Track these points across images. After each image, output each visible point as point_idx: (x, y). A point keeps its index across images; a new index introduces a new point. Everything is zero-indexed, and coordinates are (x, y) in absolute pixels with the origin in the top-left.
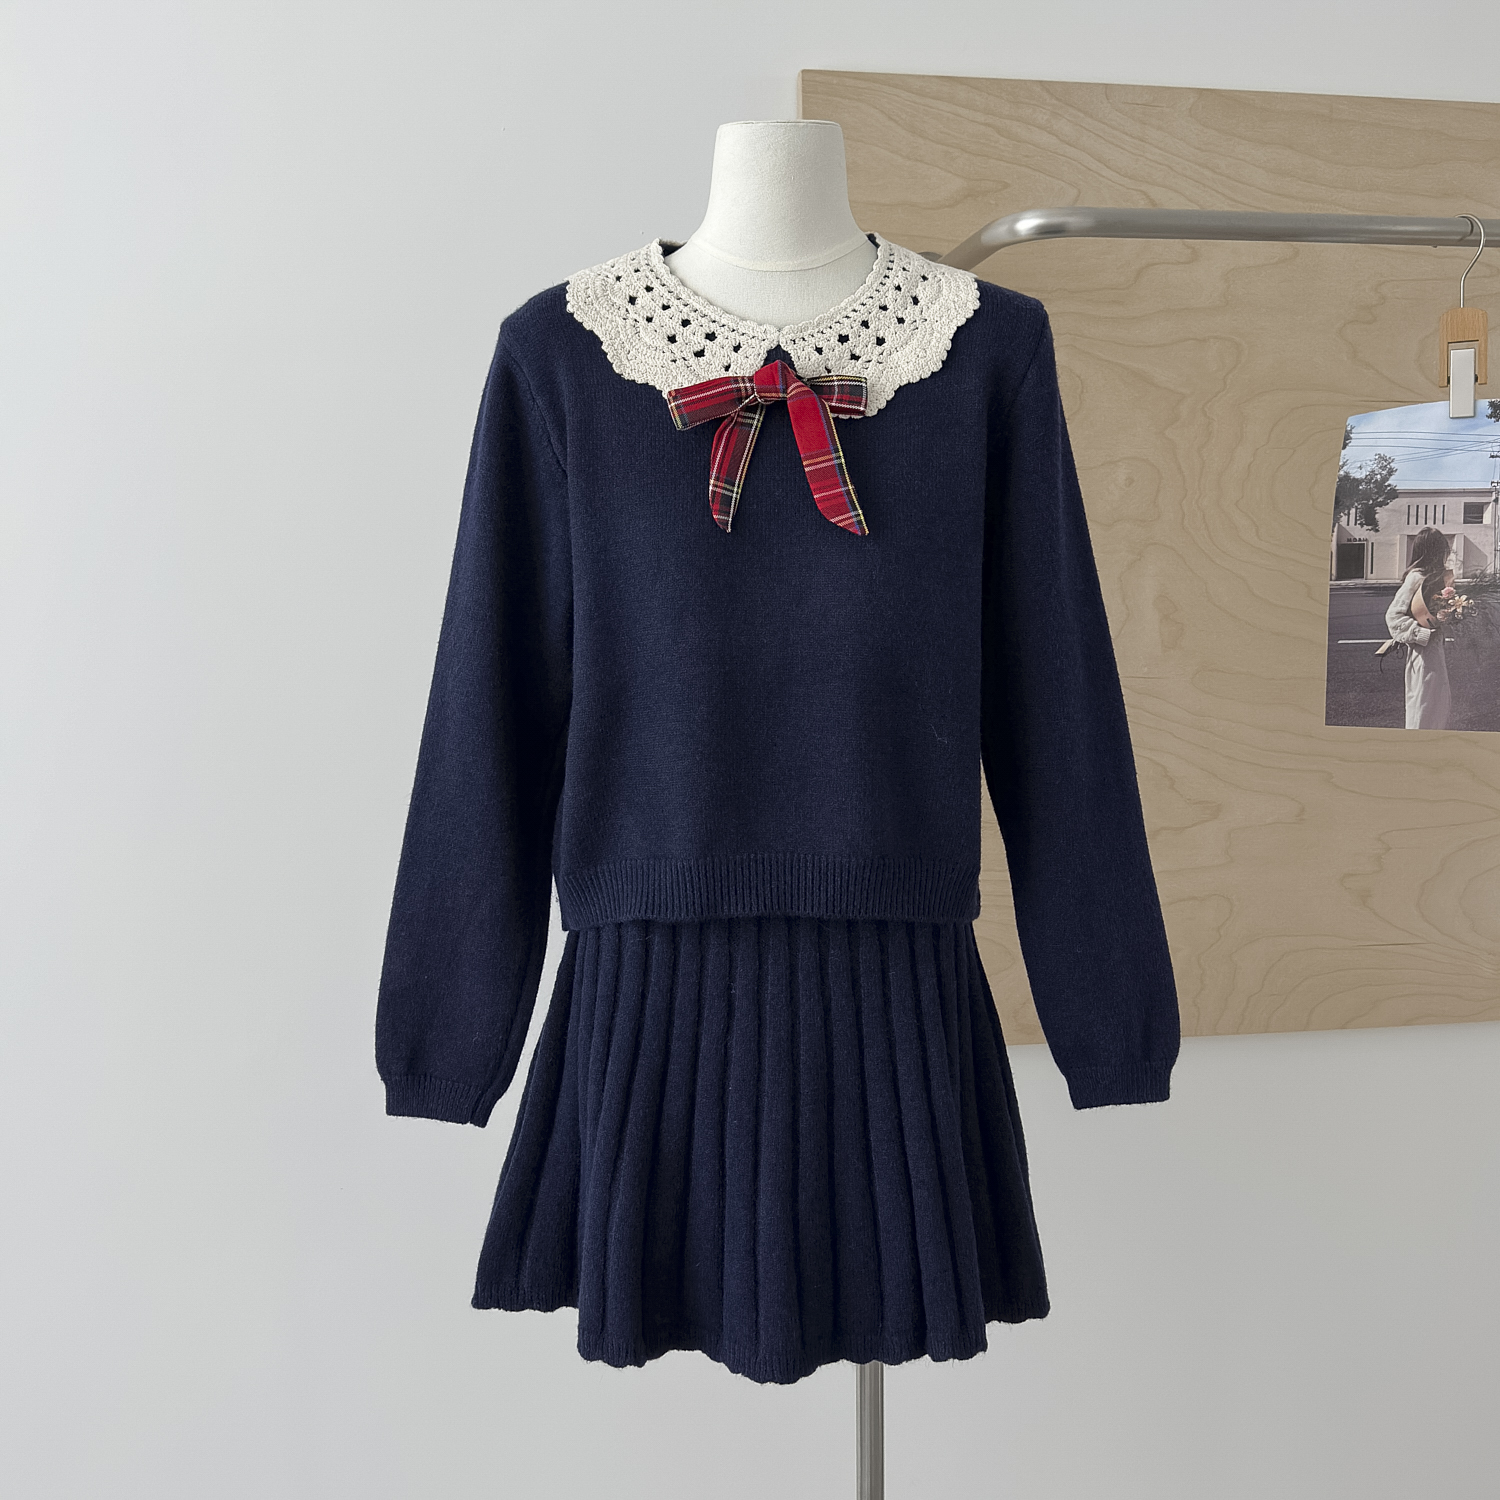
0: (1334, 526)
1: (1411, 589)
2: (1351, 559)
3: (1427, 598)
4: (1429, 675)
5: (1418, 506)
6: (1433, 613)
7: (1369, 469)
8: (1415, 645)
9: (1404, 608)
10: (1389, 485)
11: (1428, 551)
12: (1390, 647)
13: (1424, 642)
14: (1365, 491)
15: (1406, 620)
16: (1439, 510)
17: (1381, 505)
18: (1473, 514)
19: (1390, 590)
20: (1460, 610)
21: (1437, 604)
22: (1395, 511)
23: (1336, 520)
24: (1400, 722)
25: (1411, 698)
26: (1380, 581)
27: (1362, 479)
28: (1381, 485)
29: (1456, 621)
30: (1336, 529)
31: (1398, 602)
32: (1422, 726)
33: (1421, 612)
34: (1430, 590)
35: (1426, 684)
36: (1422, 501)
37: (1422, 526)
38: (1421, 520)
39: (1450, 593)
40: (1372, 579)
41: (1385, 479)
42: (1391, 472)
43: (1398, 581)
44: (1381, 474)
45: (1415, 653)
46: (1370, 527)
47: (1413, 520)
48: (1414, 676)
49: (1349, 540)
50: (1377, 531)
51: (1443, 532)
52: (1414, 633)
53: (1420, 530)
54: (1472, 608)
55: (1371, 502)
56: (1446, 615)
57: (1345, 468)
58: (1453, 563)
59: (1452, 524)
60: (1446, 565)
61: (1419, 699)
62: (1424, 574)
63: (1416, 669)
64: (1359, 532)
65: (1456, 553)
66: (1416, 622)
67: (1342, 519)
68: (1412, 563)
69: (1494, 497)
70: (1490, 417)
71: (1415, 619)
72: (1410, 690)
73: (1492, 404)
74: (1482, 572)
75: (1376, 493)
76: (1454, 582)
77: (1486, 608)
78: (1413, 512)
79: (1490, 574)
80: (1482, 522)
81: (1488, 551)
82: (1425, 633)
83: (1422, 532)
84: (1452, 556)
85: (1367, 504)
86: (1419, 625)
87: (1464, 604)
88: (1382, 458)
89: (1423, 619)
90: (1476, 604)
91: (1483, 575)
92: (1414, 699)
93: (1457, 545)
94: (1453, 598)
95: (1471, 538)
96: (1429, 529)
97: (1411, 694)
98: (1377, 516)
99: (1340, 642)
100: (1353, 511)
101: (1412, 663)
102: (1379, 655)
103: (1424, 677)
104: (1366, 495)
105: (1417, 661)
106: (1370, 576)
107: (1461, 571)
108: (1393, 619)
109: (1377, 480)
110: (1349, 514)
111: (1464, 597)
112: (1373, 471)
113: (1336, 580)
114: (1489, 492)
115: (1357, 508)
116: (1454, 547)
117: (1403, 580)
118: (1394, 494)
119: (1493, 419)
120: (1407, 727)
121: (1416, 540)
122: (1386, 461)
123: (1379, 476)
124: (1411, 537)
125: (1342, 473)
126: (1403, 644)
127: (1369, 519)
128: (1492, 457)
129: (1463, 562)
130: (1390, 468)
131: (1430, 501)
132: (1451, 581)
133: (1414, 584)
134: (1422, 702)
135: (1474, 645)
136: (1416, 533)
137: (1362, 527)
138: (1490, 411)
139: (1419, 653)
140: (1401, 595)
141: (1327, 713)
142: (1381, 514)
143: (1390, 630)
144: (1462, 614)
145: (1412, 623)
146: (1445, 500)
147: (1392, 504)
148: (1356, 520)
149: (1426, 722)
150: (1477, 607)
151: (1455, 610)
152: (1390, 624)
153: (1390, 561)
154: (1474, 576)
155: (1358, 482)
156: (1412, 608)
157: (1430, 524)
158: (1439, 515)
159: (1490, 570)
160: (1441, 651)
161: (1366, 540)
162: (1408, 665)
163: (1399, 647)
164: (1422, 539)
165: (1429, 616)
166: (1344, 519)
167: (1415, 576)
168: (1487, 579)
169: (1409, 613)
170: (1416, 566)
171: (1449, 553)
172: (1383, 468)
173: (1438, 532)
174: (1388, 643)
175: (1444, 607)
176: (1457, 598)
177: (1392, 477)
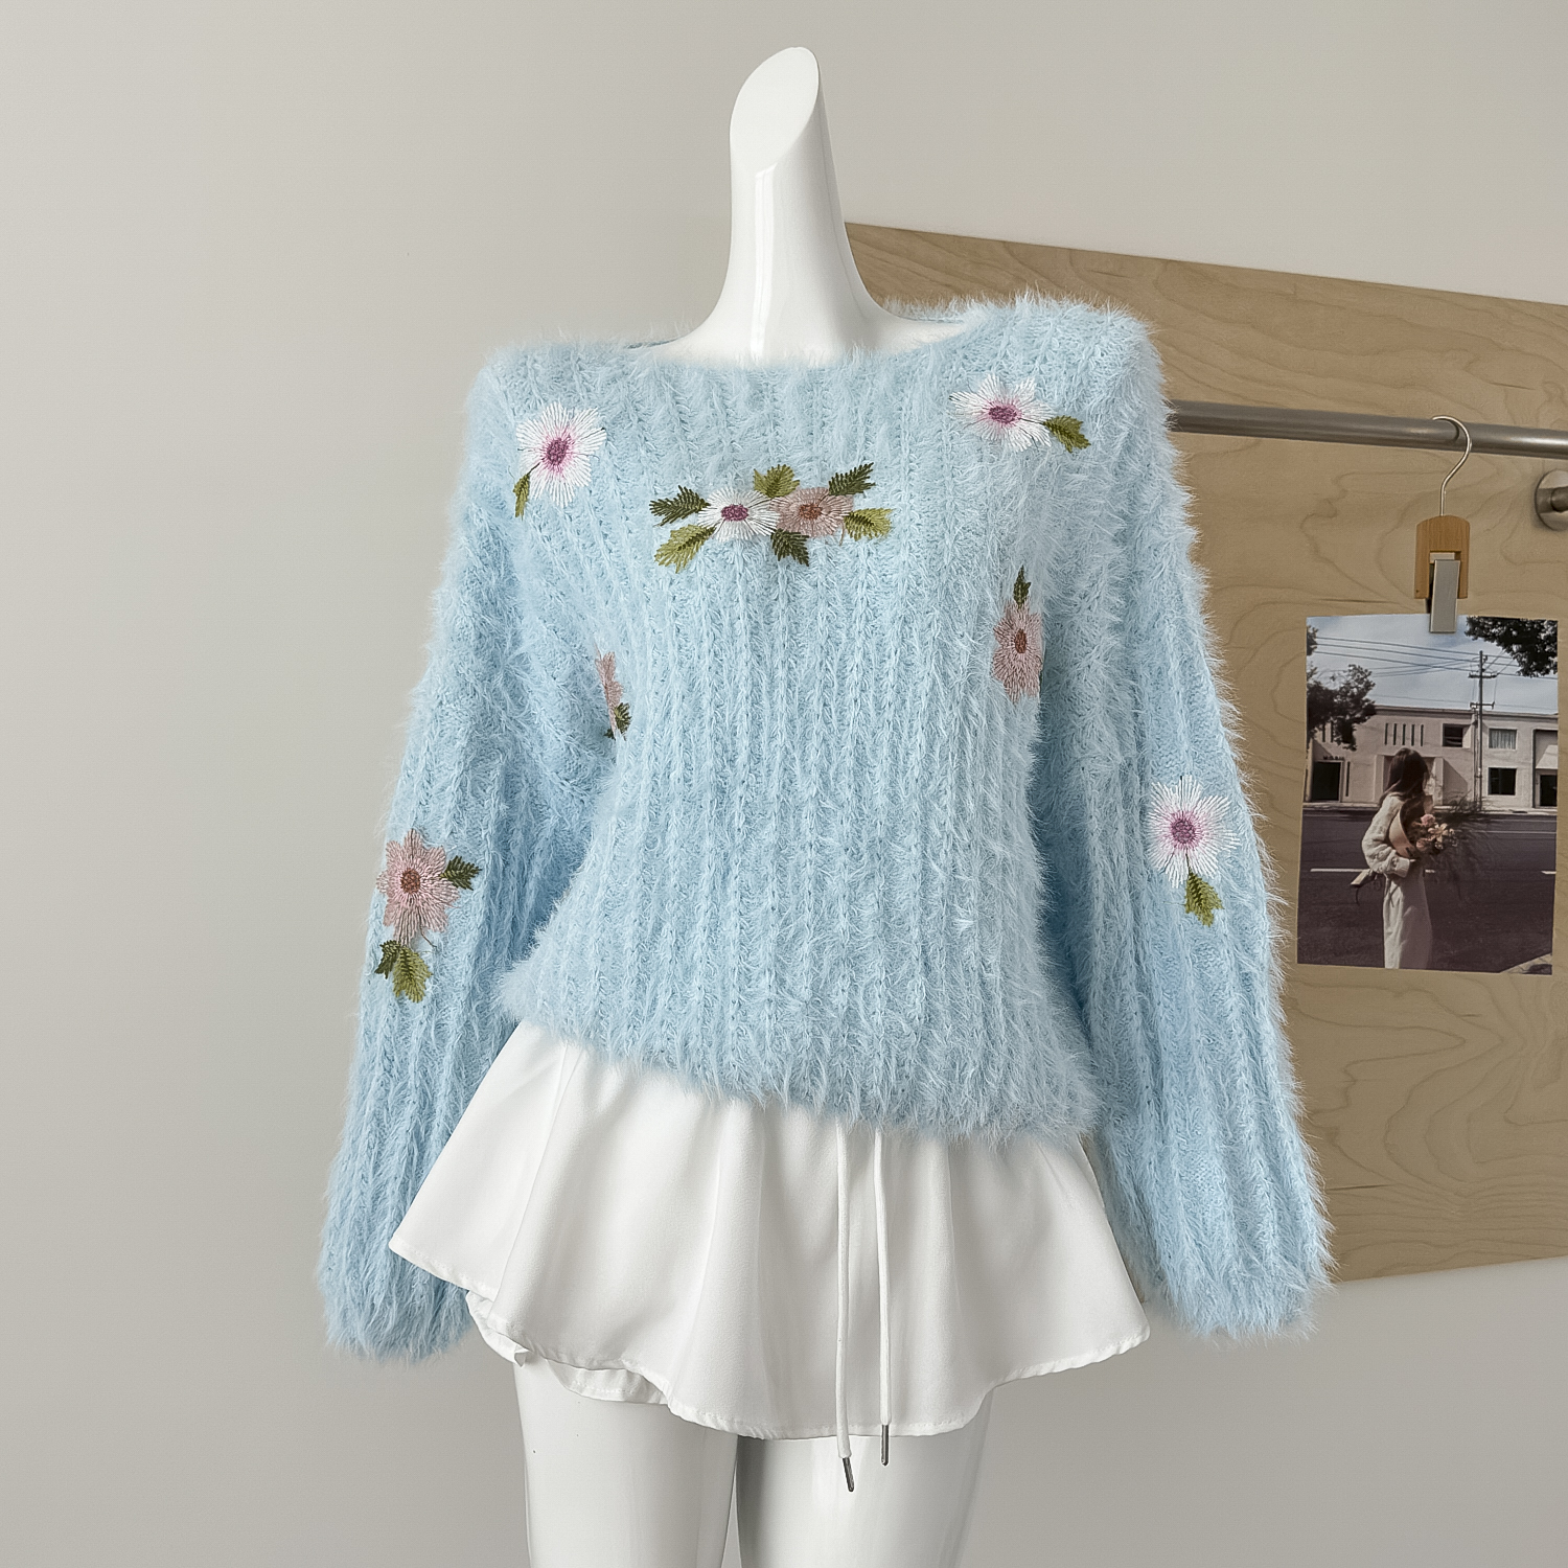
0: (1308, 742)
1: (1389, 815)
2: (1327, 779)
3: (1406, 824)
4: (1409, 910)
5: (1396, 725)
6: (1413, 842)
7: (1343, 680)
8: (1394, 876)
9: (1382, 835)
10: (1367, 700)
11: (1408, 774)
12: (1367, 879)
13: (1400, 871)
14: (1342, 703)
15: (1383, 849)
16: (1418, 730)
17: (1359, 721)
18: (1453, 736)
19: (1369, 815)
20: (1440, 840)
21: (1416, 832)
22: (1372, 728)
23: (1311, 735)
24: (1378, 960)
25: (1390, 933)
26: (1358, 805)
27: (1335, 691)
28: (1357, 699)
29: (1436, 851)
30: (1311, 745)
31: (1375, 828)
32: (1401, 967)
33: (1399, 840)
34: (1410, 816)
35: (1406, 920)
36: (1400, 720)
37: (1400, 747)
38: (1399, 740)
39: (1430, 820)
40: (1348, 801)
41: (1362, 693)
42: (1368, 686)
43: (1375, 806)
44: (1357, 687)
45: (1393, 885)
46: (1347, 745)
47: (1390, 739)
48: (1393, 910)
49: (1326, 758)
50: (1354, 749)
51: (1423, 755)
52: (1392, 863)
53: (1397, 751)
54: (1452, 838)
55: (1348, 717)
56: (1426, 844)
57: (1314, 676)
58: (1432, 788)
59: (1430, 746)
60: (1425, 790)
61: (1398, 936)
62: (1402, 798)
63: (1395, 903)
64: (1336, 750)
65: (1435, 778)
66: (1394, 851)
67: (1316, 734)
68: (1390, 786)
69: (1473, 720)
70: (1469, 633)
71: (1394, 848)
72: (1389, 925)
73: (1470, 621)
74: (1463, 799)
75: (1354, 708)
76: (1433, 809)
77: (1465, 838)
78: (1391, 731)
79: (1470, 803)
80: (1461, 746)
81: (1468, 776)
82: (1404, 863)
83: (1400, 753)
84: (1432, 781)
85: (1343, 720)
86: (1397, 854)
87: (1445, 833)
88: (1358, 670)
89: (1402, 848)
90: (1457, 833)
91: (1463, 802)
92: (1392, 936)
93: (1436, 769)
94: (1433, 826)
95: (1450, 762)
96: (1406, 751)
97: (1389, 930)
98: (1354, 733)
99: (1313, 870)
100: (1328, 726)
101: (1390, 899)
102: (1356, 886)
103: (1404, 910)
104: (1342, 710)
105: (1398, 895)
106: (1345, 798)
107: (1441, 798)
108: (1370, 846)
109: (1353, 694)
110: (1324, 729)
111: (1444, 826)
112: (1348, 684)
113: (1311, 801)
114: (1467, 715)
115: (1332, 723)
116: (1434, 771)
117: (1380, 805)
118: (1371, 711)
119: (1472, 637)
120: (1387, 966)
121: (1394, 762)
122: (1362, 673)
123: (1355, 690)
124: (1388, 759)
125: (1311, 682)
126: (1381, 875)
127: (1345, 734)
128: (1471, 676)
129: (1443, 788)
130: (1368, 682)
131: (1410, 720)
132: (1430, 807)
133: (1392, 809)
134: (1402, 938)
135: (1455, 878)
136: (1394, 753)
137: (1339, 744)
138: (1468, 628)
139: (1398, 885)
140: (1379, 820)
141: (1299, 949)
142: (1359, 732)
143: (1367, 858)
144: (1443, 844)
145: (1390, 852)
146: (1424, 720)
147: (1372, 721)
148: (1332, 737)
149: (1406, 962)
150: (1458, 837)
151: (1435, 840)
152: (1367, 852)
153: (1366, 784)
154: (1454, 804)
155: (1333, 694)
156: (1391, 836)
157: (1408, 745)
158: (1418, 736)
159: (1470, 798)
160: (1422, 883)
161: (1343, 759)
162: (1387, 898)
163: (1376, 879)
164: (1400, 761)
165: (1409, 845)
166: (1319, 734)
167: (1393, 801)
168: (1467, 807)
169: (1387, 841)
170: (1393, 790)
171: (1428, 778)
172: (1360, 681)
173: (1416, 754)
174: (1364, 873)
175: (1424, 836)
176: (1437, 826)
177: (1370, 692)
